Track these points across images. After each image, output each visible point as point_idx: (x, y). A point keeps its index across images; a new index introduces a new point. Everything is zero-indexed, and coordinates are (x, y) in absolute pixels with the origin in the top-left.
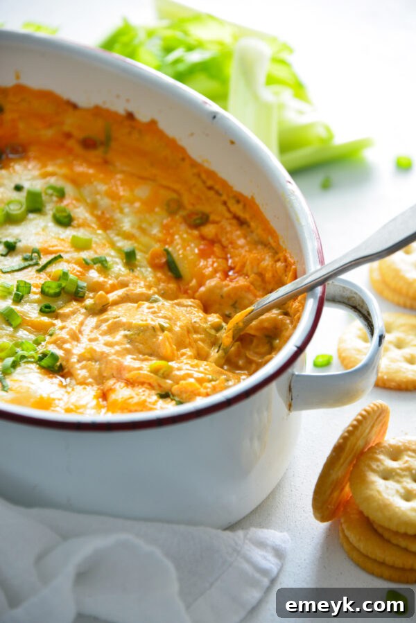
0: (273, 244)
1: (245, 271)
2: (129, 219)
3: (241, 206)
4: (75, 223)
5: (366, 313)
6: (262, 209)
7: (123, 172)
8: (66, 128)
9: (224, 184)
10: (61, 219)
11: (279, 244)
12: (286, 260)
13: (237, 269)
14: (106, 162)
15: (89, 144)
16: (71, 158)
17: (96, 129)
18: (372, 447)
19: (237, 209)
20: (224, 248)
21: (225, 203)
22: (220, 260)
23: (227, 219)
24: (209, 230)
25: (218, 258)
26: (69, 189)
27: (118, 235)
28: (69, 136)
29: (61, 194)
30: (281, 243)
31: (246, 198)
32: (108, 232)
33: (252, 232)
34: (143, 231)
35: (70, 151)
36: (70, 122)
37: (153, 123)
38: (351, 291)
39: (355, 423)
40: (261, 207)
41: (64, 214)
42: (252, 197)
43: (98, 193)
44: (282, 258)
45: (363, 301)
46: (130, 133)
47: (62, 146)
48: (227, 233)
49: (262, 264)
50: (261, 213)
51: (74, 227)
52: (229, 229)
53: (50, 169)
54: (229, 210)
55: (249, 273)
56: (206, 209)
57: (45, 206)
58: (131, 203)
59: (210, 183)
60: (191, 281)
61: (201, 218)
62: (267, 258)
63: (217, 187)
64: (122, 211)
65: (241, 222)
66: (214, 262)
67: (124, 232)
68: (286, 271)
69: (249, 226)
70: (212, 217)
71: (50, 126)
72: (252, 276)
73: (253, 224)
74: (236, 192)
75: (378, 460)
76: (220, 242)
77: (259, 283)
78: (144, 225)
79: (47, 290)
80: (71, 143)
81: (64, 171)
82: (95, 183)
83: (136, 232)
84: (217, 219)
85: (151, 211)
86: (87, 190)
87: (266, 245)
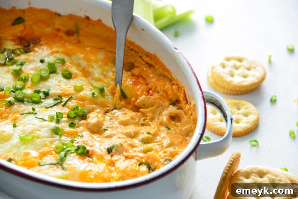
0: (169, 77)
1: (157, 90)
2: (98, 71)
3: (149, 58)
4: (73, 76)
5: (218, 106)
6: (162, 60)
7: (89, 46)
8: (57, 26)
9: (139, 47)
10: (66, 75)
11: (172, 76)
12: (177, 84)
13: (153, 89)
14: (79, 42)
15: (69, 33)
16: (63, 42)
17: (71, 26)
18: (236, 173)
19: (148, 60)
20: (144, 79)
21: (141, 57)
22: (143, 85)
23: (143, 64)
24: (136, 71)
25: (142, 84)
26: (66, 58)
27: (93, 79)
28: (58, 30)
29: (63, 62)
30: (173, 76)
31: (152, 54)
32: (89, 78)
33: (156, 70)
34: (105, 76)
35: (61, 38)
36: (58, 23)
37: (99, 21)
38: (210, 97)
39: (229, 165)
40: (160, 59)
41: (68, 73)
42: (155, 54)
43: (80, 59)
44: (176, 84)
45: (217, 101)
46: (88, 26)
47: (56, 36)
48: (144, 71)
49: (166, 86)
50: (161, 61)
51: (73, 78)
52: (145, 69)
53: (54, 49)
54: (143, 60)
55: (160, 91)
56: (132, 60)
57: (57, 69)
58: (97, 62)
59: (131, 47)
60: (132, 98)
61: (131, 66)
62: (167, 83)
63: (135, 49)
64: (93, 67)
65: (150, 66)
66: (140, 87)
67: (96, 77)
68: (178, 90)
69: (154, 67)
70: (136, 64)
71: (49, 26)
72: (162, 92)
73: (157, 67)
74: (145, 51)
75: (240, 180)
76: (142, 76)
77: (165, 95)
78: (104, 73)
79: (70, 116)
80: (61, 34)
81: (61, 49)
82: (78, 54)
83: (101, 76)
84: (138, 65)
85: (106, 64)
86: (74, 58)
87: (165, 76)
